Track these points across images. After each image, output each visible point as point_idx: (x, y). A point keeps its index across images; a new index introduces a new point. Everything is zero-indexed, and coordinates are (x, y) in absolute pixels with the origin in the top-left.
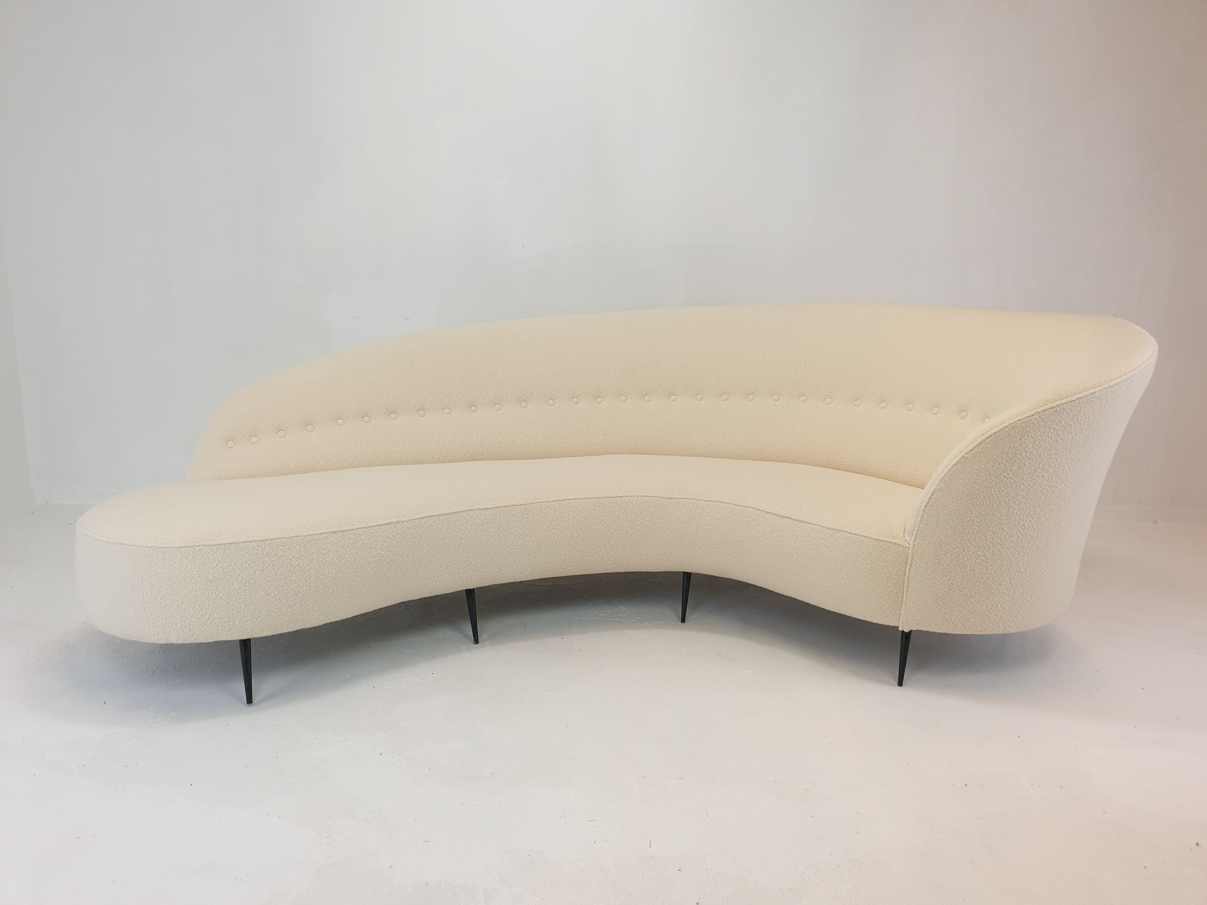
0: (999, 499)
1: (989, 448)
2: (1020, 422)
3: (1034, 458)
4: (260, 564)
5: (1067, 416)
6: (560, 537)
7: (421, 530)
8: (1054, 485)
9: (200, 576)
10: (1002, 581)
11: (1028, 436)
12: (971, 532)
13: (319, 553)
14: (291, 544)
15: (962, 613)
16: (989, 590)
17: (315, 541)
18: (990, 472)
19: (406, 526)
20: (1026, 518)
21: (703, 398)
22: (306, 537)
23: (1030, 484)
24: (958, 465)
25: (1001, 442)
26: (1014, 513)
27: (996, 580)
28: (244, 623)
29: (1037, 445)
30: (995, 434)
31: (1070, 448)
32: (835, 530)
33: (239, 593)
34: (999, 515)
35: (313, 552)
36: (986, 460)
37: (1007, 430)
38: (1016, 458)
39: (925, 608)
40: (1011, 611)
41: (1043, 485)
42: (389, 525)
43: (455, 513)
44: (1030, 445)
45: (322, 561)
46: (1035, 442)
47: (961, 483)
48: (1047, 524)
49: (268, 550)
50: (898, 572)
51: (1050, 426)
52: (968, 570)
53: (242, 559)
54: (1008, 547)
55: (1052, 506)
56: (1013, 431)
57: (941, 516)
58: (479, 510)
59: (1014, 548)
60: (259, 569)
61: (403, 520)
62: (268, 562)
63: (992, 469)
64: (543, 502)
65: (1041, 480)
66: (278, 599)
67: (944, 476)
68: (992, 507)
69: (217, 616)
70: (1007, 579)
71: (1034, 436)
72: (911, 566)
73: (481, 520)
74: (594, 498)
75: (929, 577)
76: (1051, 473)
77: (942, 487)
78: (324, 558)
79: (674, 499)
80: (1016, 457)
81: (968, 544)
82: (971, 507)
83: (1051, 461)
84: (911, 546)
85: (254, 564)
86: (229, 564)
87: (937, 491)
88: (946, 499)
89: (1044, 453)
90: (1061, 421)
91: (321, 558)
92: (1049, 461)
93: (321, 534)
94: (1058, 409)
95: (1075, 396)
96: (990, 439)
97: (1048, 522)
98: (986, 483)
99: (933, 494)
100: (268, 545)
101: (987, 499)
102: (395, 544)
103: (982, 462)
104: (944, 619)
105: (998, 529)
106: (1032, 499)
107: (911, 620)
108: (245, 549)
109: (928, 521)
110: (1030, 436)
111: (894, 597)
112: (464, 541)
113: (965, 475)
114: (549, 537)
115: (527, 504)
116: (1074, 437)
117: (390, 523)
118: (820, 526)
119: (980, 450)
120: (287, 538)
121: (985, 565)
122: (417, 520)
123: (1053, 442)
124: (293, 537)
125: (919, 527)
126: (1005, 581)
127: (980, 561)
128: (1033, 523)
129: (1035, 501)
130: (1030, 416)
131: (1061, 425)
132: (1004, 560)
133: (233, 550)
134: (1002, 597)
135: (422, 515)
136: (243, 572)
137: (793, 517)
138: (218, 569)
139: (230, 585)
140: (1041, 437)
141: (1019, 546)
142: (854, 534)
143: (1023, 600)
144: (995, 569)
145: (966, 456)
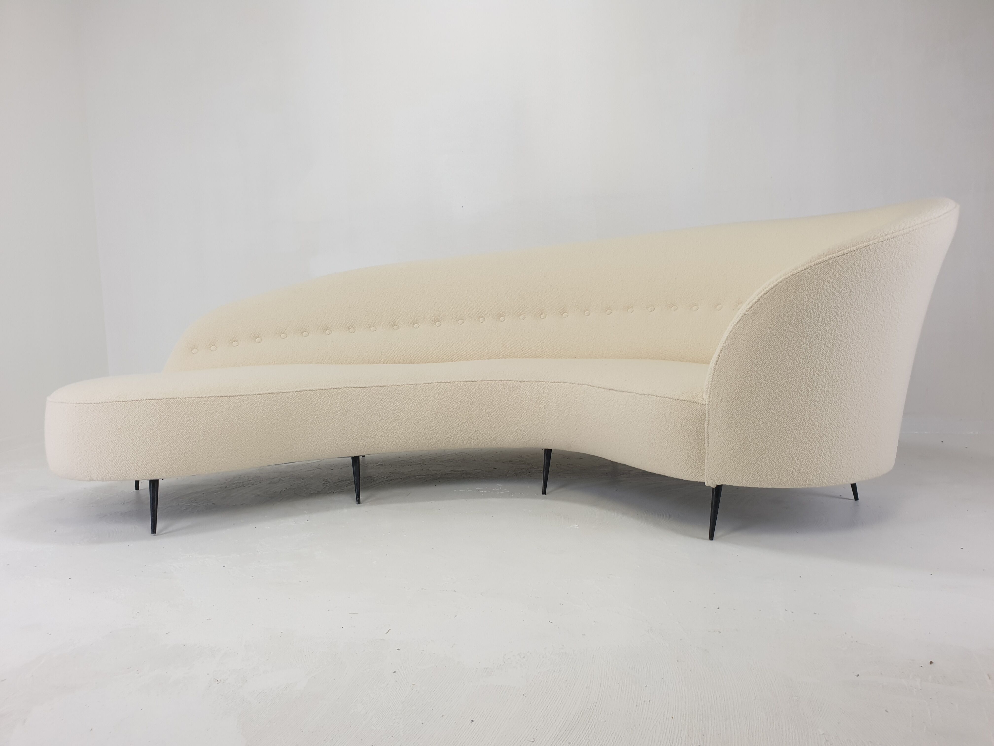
0: (782, 353)
1: (767, 303)
2: (794, 276)
3: (812, 311)
4: (158, 417)
5: (840, 269)
6: (427, 414)
7: (299, 400)
8: (839, 339)
9: (112, 426)
10: (796, 435)
11: (802, 289)
12: (759, 386)
13: (207, 412)
14: (183, 403)
15: (760, 466)
16: (784, 443)
17: (204, 403)
18: (770, 327)
19: (286, 397)
20: (813, 372)
21: (590, 314)
22: (196, 399)
23: (812, 337)
24: (741, 323)
25: (777, 296)
26: (800, 367)
27: (790, 433)
28: (146, 465)
29: (812, 298)
30: (771, 289)
31: (850, 301)
32: (646, 395)
33: (141, 440)
34: (784, 368)
35: (202, 411)
36: (765, 315)
37: (781, 285)
38: (793, 312)
39: (725, 462)
40: (809, 465)
41: (827, 338)
42: (270, 394)
43: (332, 389)
44: (805, 298)
45: (210, 418)
46: (810, 295)
47: (744, 339)
48: (838, 378)
49: (165, 407)
50: (698, 429)
51: (823, 279)
52: (761, 424)
53: (144, 413)
54: (798, 400)
55: (841, 360)
56: (787, 285)
57: (729, 372)
58: (354, 388)
59: (805, 401)
60: (157, 422)
61: (283, 392)
62: (165, 417)
63: (771, 324)
64: (412, 384)
65: (823, 333)
66: (172, 447)
67: (730, 334)
68: (776, 361)
69: (125, 458)
70: (801, 433)
71: (809, 290)
72: (709, 422)
73: (355, 396)
74: (458, 382)
75: (725, 431)
76: (834, 326)
77: (728, 345)
78: (211, 416)
79: (526, 382)
80: (793, 310)
81: (758, 398)
82: (756, 362)
83: (831, 314)
84: (707, 403)
85: (153, 417)
86: (134, 417)
87: (724, 349)
88: (733, 356)
89: (822, 306)
90: (835, 274)
91: (209, 416)
92: (829, 314)
93: (209, 397)
94: (830, 262)
95: (848, 249)
96: (767, 295)
97: (838, 377)
98: (767, 337)
99: (721, 352)
100: (165, 403)
101: (770, 353)
102: (275, 411)
103: (762, 318)
104: (743, 473)
105: (785, 383)
106: (817, 353)
107: (713, 475)
108: (146, 405)
109: (719, 378)
110: (804, 290)
111: (697, 453)
112: (339, 413)
113: (747, 331)
114: (417, 413)
115: (397, 386)
116: (852, 290)
117: (271, 393)
118: (635, 393)
119: (759, 306)
120: (181, 398)
121: (777, 418)
122: (296, 392)
123: (830, 294)
124: (186, 398)
125: (712, 384)
126: (799, 434)
127: (771, 415)
128: (822, 377)
129: (820, 354)
130: (803, 270)
131: (835, 277)
132: (795, 414)
133: (137, 406)
134: (799, 450)
135: (301, 389)
136: (144, 424)
137: (616, 389)
138: (125, 421)
139: (134, 434)
140: (816, 290)
141: (810, 399)
142: (660, 397)
143: (821, 454)
144: (788, 423)
145: (746, 313)
